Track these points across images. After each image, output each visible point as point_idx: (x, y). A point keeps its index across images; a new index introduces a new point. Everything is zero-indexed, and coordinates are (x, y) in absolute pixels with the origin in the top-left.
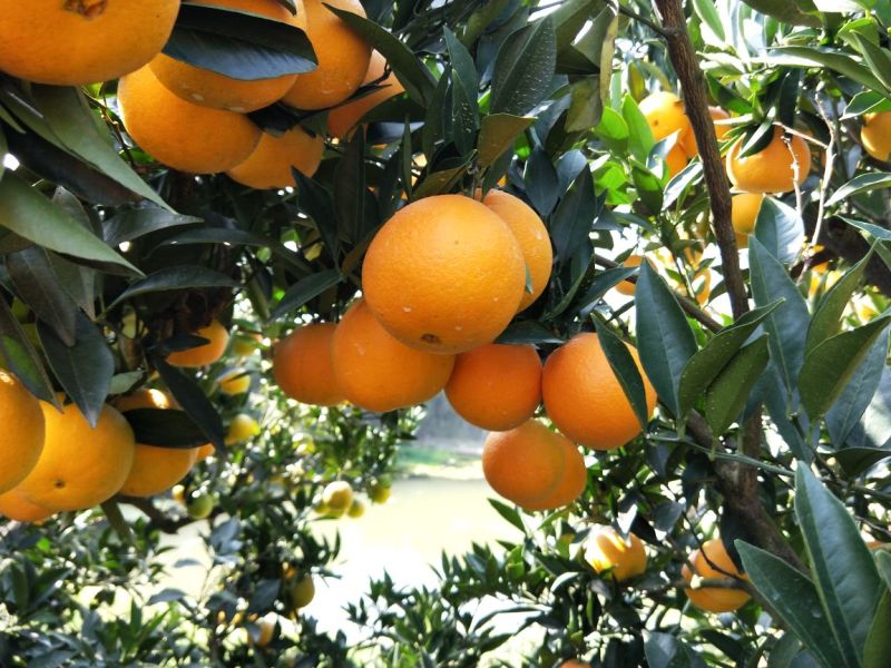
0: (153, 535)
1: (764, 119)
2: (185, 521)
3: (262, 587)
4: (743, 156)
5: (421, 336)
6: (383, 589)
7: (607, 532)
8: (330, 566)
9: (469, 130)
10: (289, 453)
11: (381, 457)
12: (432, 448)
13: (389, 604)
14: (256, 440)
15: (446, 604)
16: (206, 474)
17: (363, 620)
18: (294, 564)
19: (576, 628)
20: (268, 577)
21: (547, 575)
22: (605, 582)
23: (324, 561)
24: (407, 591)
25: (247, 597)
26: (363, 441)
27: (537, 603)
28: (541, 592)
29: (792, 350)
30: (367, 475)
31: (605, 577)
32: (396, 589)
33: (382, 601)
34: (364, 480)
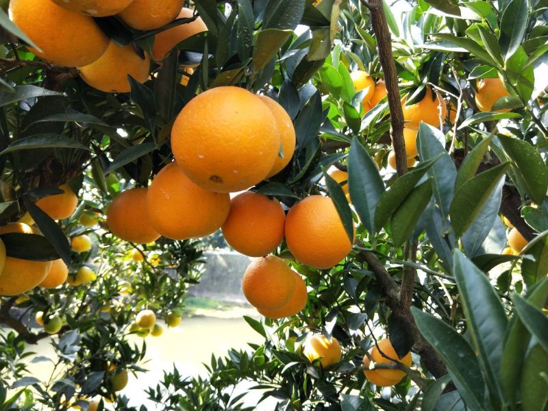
0: (20, 344)
1: (420, 84)
2: (42, 335)
3: (92, 376)
4: (407, 105)
5: (209, 177)
6: (173, 379)
7: (318, 336)
8: (139, 364)
9: (247, 46)
10: (115, 292)
11: (175, 297)
12: (207, 298)
13: (176, 390)
14: (94, 283)
15: (213, 388)
16: (59, 305)
17: (159, 399)
18: (114, 362)
19: (297, 398)
20: (97, 371)
21: (279, 364)
22: (316, 368)
23: (135, 360)
24: (188, 380)
25: (81, 385)
26: (164, 284)
27: (272, 383)
28: (274, 376)
29: (445, 193)
30: (165, 308)
31: (315, 365)
32: (182, 379)
33: (172, 387)
34: (163, 311)
